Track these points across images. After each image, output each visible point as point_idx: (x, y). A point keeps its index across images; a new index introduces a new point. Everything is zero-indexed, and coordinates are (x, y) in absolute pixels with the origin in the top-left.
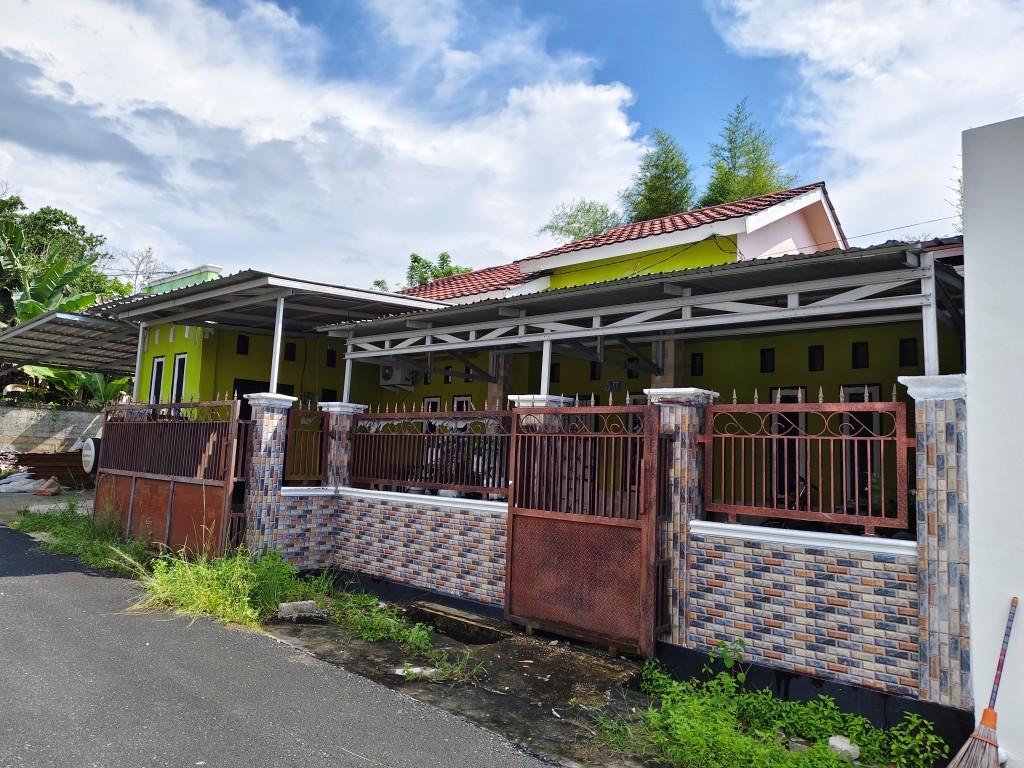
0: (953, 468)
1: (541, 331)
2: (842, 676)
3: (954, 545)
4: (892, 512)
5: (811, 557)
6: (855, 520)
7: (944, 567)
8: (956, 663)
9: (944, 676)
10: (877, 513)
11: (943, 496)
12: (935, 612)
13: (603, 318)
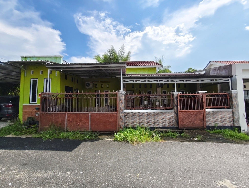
0: (237, 101)
1: (174, 81)
2: (225, 125)
3: (237, 109)
4: (228, 106)
5: (220, 112)
6: (224, 107)
7: (236, 111)
8: (238, 121)
9: (237, 123)
10: (226, 106)
11: (236, 103)
12: (236, 116)
13: (186, 80)
